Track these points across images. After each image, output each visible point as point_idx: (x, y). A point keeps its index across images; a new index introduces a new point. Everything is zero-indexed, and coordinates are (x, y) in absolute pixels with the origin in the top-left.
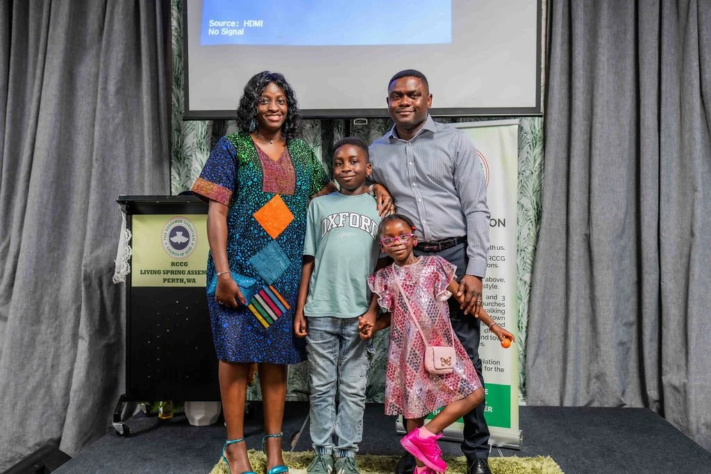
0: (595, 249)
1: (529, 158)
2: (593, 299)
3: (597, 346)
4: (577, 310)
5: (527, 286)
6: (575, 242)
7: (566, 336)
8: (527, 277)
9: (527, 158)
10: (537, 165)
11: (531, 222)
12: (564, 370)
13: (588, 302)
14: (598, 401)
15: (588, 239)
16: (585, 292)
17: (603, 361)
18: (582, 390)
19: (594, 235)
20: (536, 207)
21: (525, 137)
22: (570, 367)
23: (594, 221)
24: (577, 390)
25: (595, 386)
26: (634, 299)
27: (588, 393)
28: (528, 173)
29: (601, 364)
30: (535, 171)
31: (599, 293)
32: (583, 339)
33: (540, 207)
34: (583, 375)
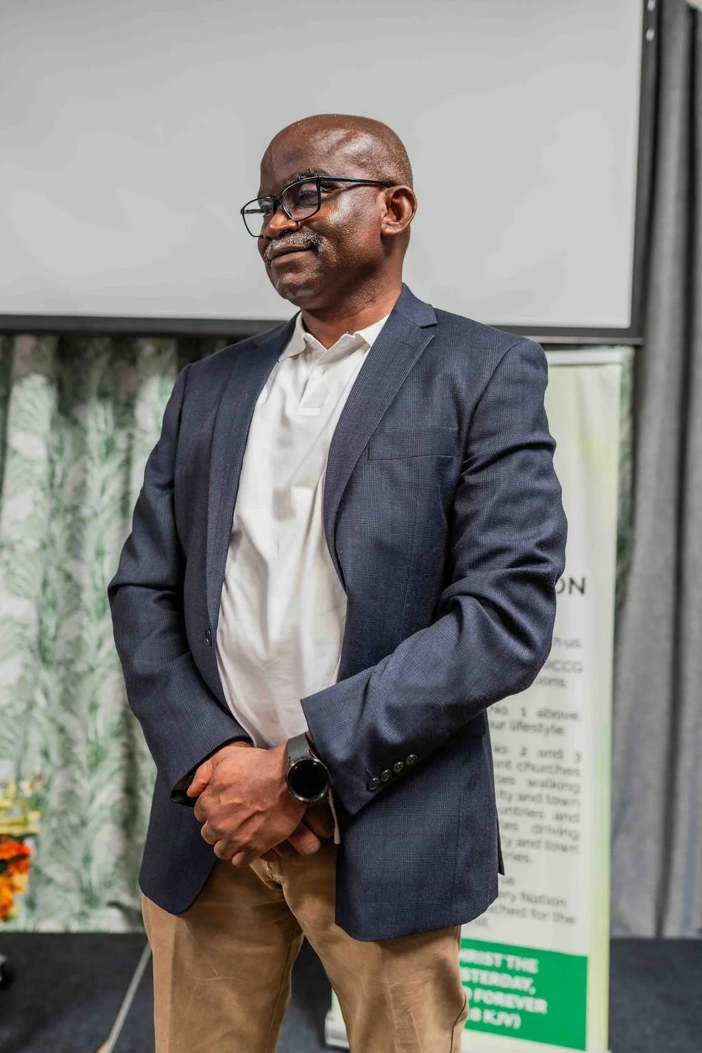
4: (695, 740)
6: (693, 604)
7: (671, 793)
12: (667, 863)
22: (678, 858)
24: (690, 904)
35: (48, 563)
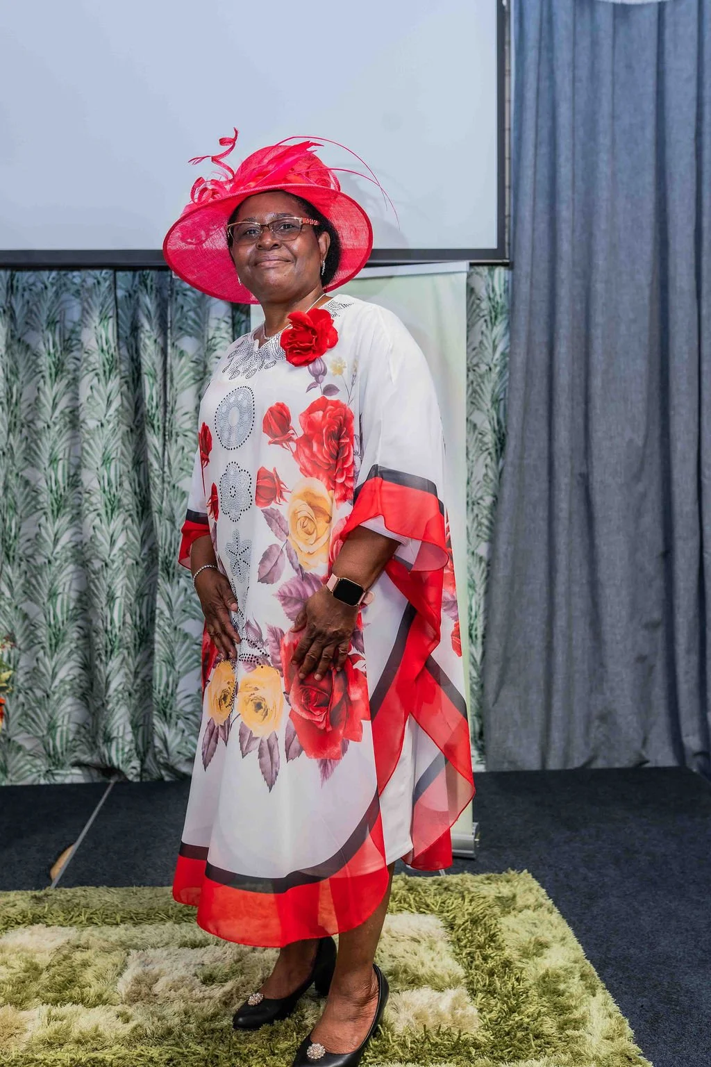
0: (597, 499)
1: (485, 342)
2: (594, 585)
3: (602, 665)
4: (569, 604)
5: (483, 565)
6: (563, 487)
7: (550, 649)
8: (483, 550)
9: (481, 342)
10: (497, 355)
11: (490, 454)
12: (548, 707)
13: (586, 589)
14: (604, 758)
15: (585, 483)
16: (581, 573)
17: (612, 690)
18: (578, 741)
19: (595, 474)
20: (497, 428)
21: (478, 306)
22: (557, 703)
23: (595, 451)
24: (568, 741)
25: (598, 732)
26: (659, 583)
27: (587, 744)
28: (484, 368)
29: (608, 694)
30: (496, 366)
31: (604, 573)
32: (578, 653)
33: (504, 429)
34: (579, 713)
35: (9, 472)
